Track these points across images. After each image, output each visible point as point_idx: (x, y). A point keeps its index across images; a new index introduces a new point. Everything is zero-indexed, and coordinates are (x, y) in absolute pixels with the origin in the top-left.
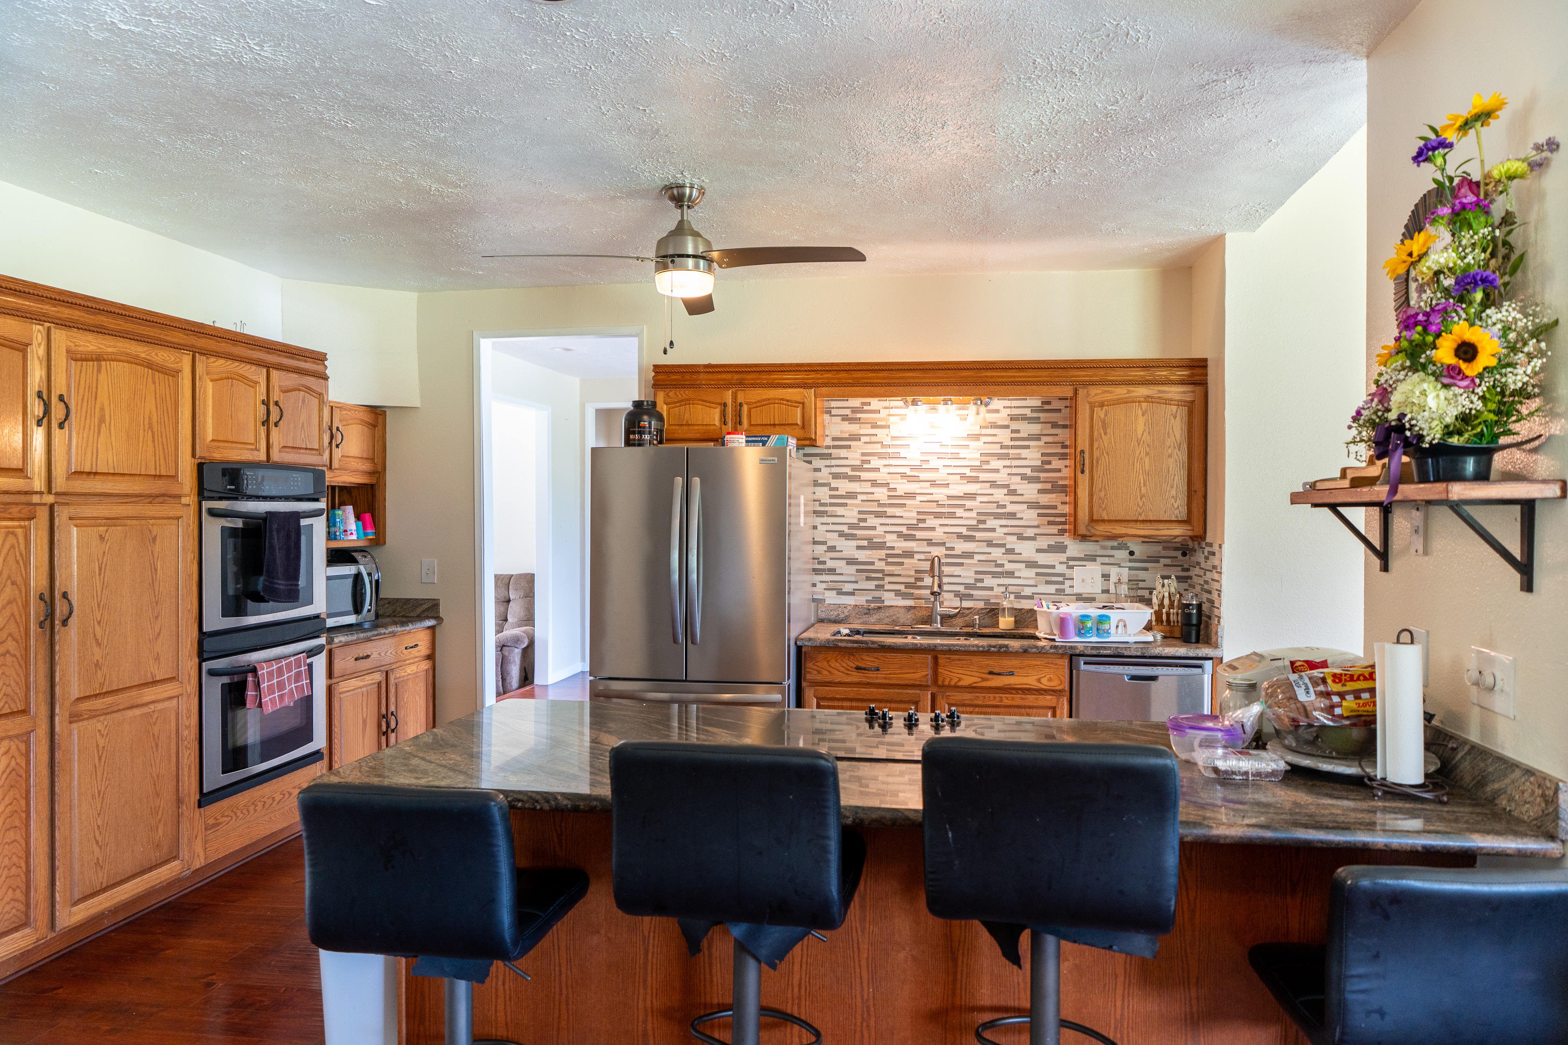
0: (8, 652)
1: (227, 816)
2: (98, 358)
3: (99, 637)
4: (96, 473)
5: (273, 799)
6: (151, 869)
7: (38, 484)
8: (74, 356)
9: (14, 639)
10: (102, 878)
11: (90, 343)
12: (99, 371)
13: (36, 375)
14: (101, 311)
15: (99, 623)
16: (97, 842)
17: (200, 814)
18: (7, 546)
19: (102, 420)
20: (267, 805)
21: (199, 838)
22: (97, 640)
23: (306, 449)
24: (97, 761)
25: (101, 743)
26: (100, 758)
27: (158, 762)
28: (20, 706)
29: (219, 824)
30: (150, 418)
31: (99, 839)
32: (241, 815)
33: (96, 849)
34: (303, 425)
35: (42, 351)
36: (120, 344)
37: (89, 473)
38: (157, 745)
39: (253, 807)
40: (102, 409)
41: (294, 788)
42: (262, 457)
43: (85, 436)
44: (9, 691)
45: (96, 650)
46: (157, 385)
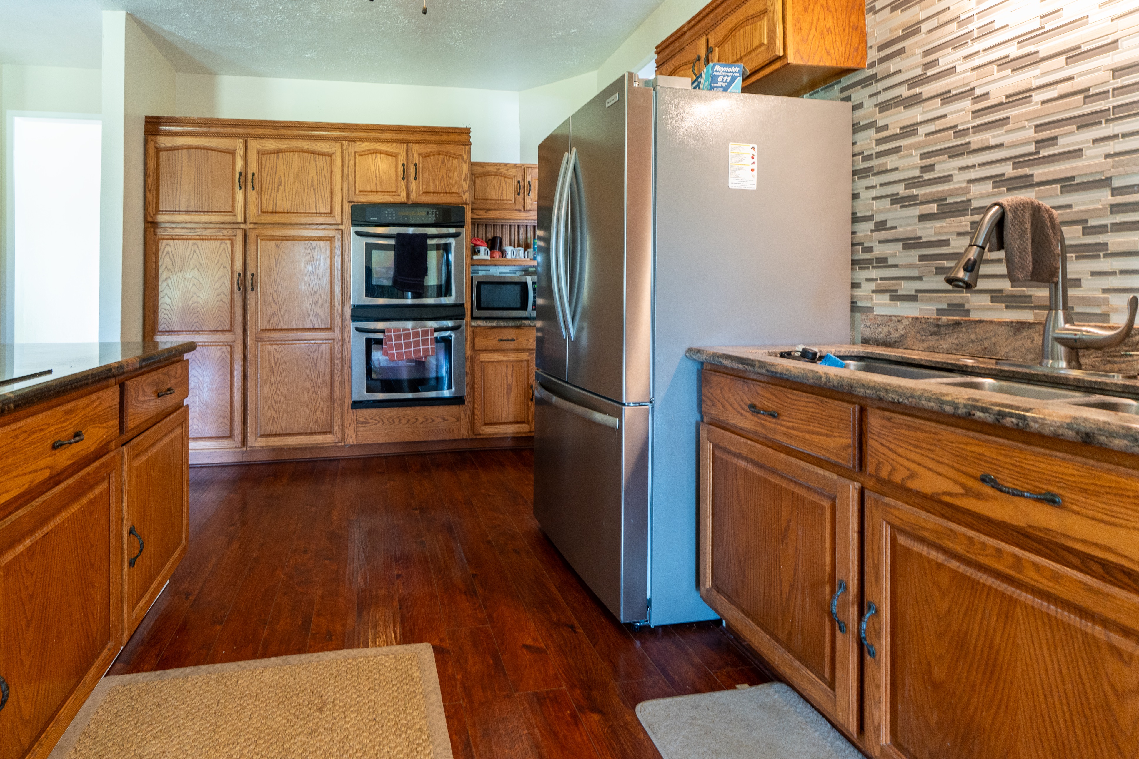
0: (221, 300)
1: (375, 420)
2: (278, 152)
3: (275, 299)
4: (276, 213)
5: (417, 420)
6: (312, 434)
7: (240, 218)
8: (261, 153)
9: (224, 294)
10: (276, 428)
11: (271, 145)
12: (278, 158)
13: (239, 164)
14: (283, 127)
15: (276, 291)
16: (274, 408)
17: (353, 413)
18: (222, 248)
19: (280, 184)
20: (410, 422)
21: (352, 425)
22: (274, 301)
23: (446, 193)
24: (274, 364)
25: (277, 356)
26: (276, 364)
27: (316, 374)
28: (228, 328)
29: (368, 423)
30: (312, 181)
31: (275, 407)
32: (387, 423)
33: (273, 412)
34: (442, 177)
35: (242, 152)
36: (292, 143)
37: (272, 213)
38: (316, 365)
39: (398, 420)
40: (280, 178)
41: (437, 417)
42: (403, 199)
43: (269, 193)
44: (222, 319)
45: (273, 305)
46: (318, 162)
